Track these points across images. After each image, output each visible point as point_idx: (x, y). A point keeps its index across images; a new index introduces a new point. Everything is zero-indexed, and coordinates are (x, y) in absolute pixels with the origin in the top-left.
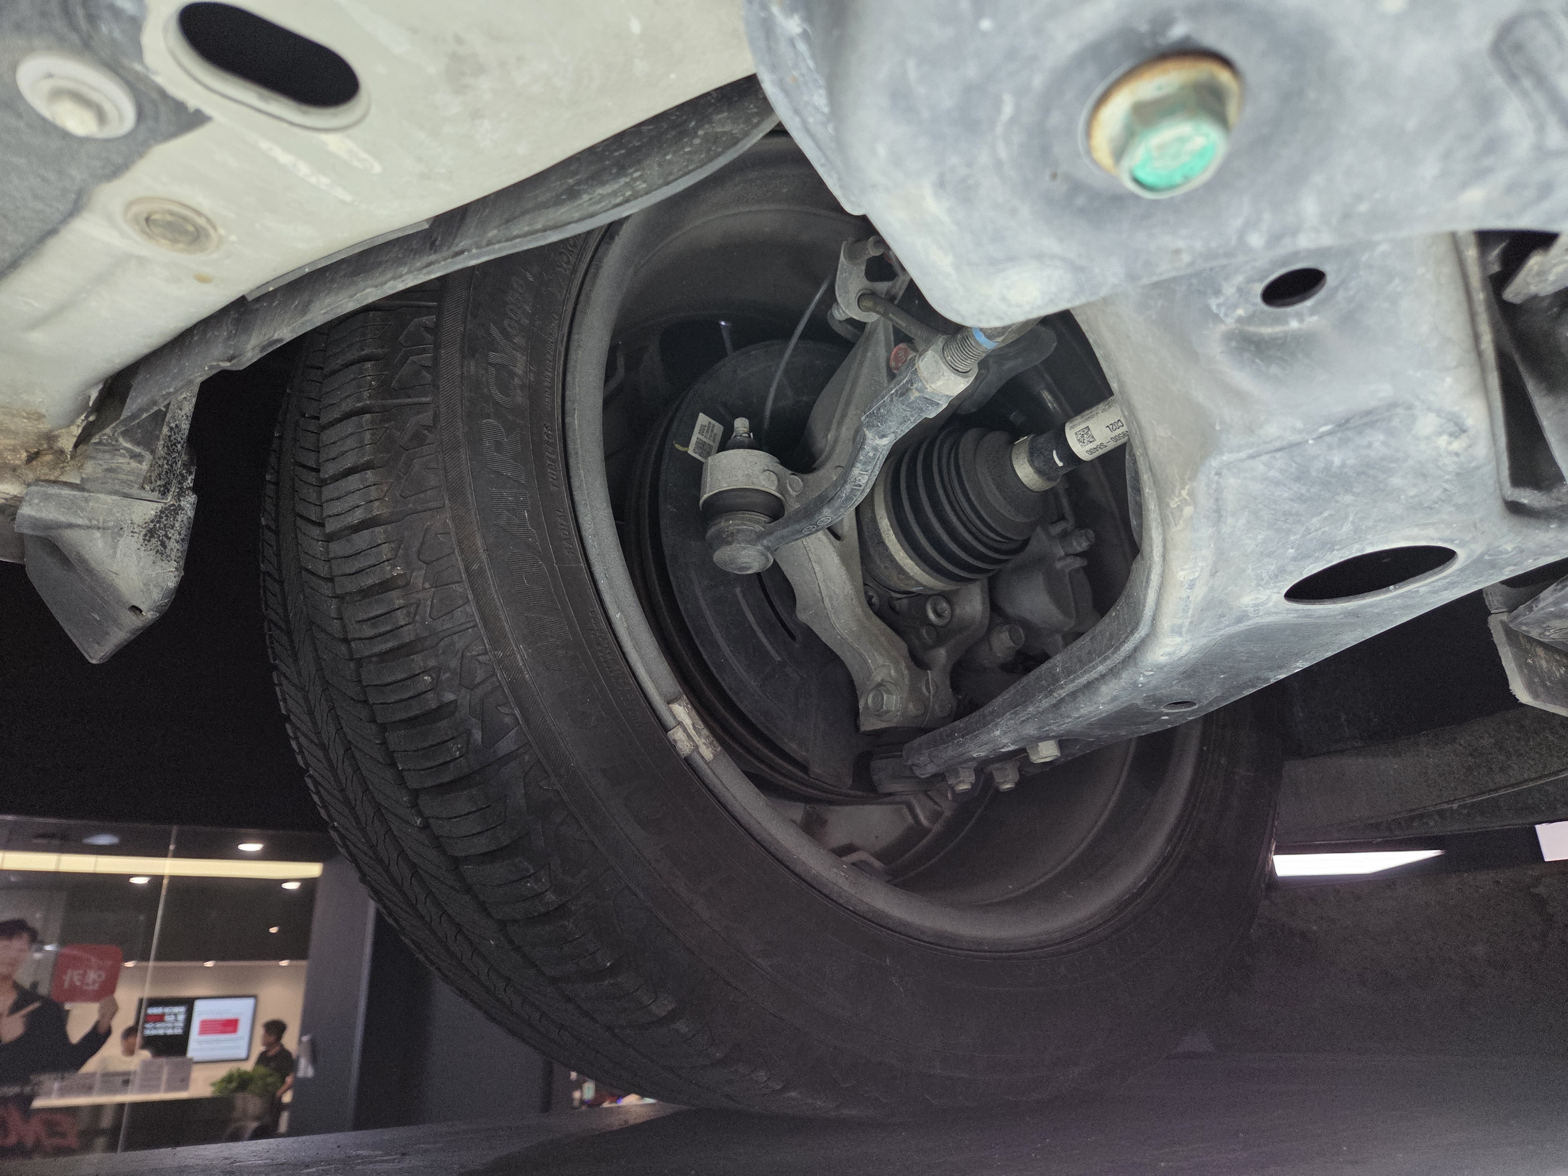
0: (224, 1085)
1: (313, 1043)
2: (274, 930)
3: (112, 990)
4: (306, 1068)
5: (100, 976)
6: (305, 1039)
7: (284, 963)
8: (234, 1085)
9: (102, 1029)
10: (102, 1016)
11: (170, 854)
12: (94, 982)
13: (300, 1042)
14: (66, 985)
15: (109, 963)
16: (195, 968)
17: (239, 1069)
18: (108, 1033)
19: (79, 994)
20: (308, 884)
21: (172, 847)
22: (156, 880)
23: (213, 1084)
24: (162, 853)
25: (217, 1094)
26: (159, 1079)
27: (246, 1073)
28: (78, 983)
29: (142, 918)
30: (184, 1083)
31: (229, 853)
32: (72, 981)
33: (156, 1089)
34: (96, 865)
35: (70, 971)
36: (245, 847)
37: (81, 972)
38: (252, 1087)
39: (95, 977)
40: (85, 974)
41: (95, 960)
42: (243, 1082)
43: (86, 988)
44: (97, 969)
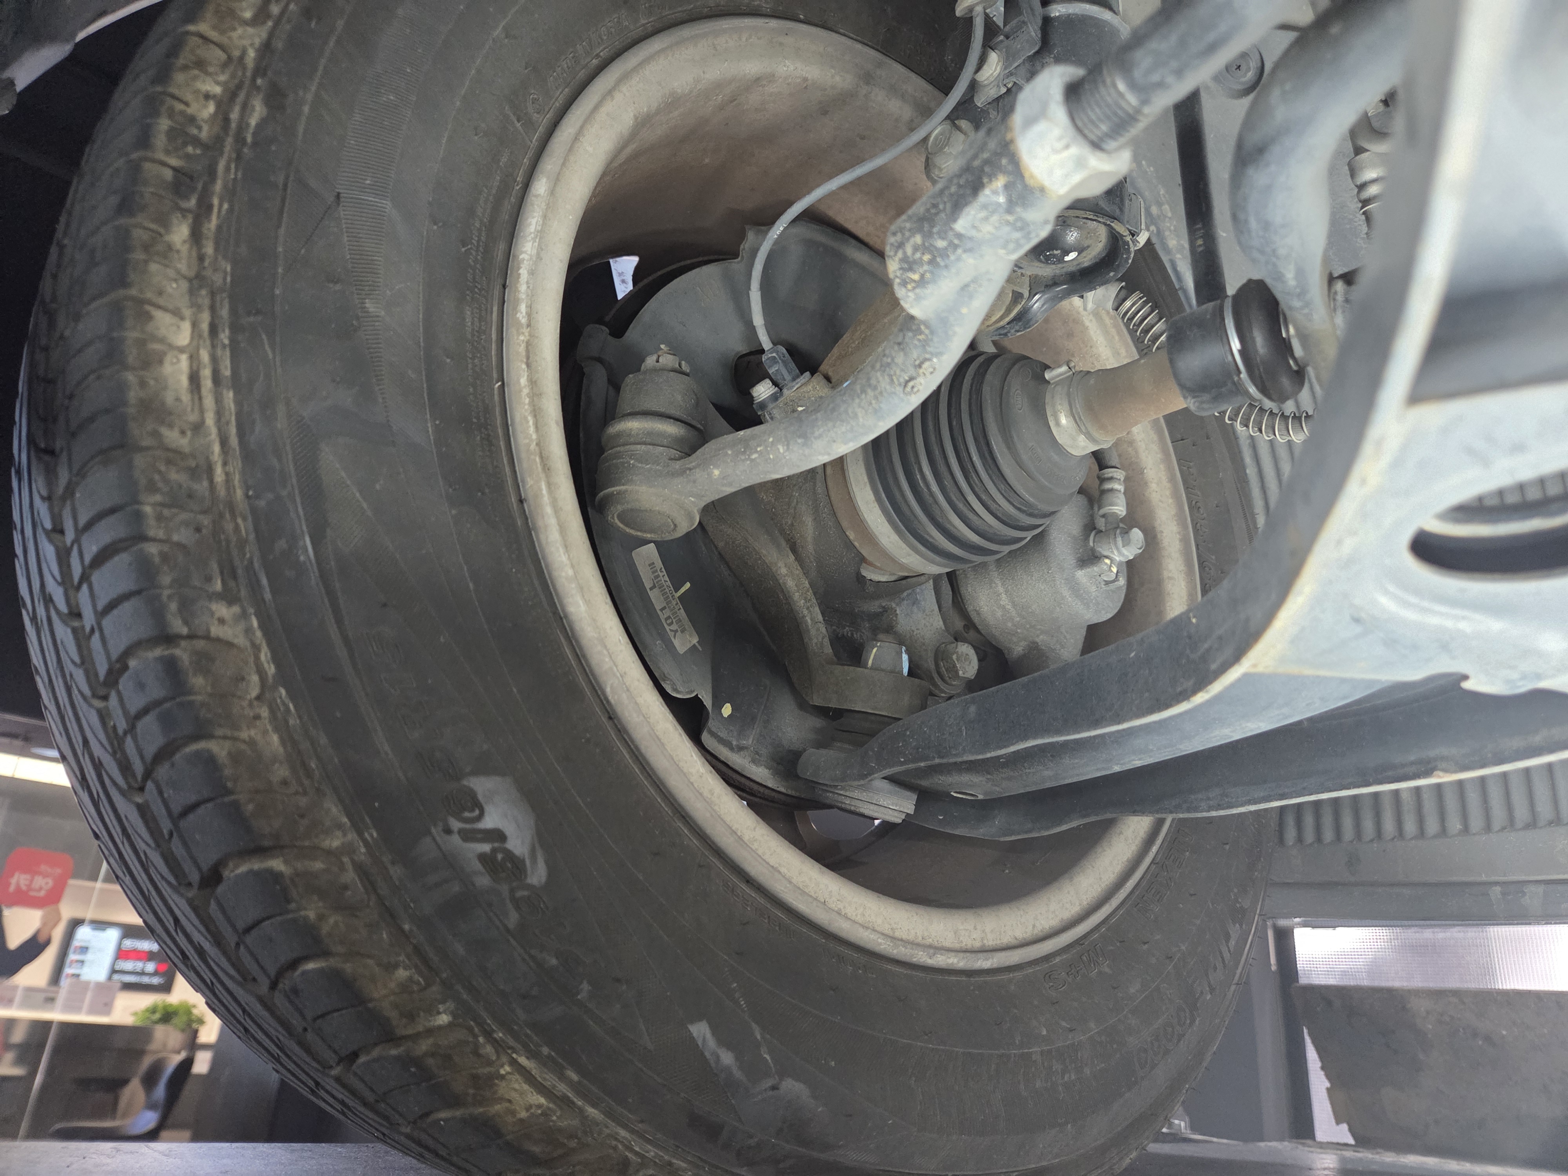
0: (147, 1014)
5: (47, 883)
8: (157, 1016)
9: (42, 939)
10: (44, 924)
12: (41, 889)
14: (12, 889)
15: (58, 871)
17: (164, 1002)
18: (48, 942)
19: (24, 899)
23: (136, 1013)
25: (139, 1024)
26: (82, 999)
27: (171, 1006)
28: (24, 888)
30: (107, 1007)
32: (18, 885)
33: (79, 1010)
35: (17, 875)
37: (28, 877)
38: (176, 1020)
39: (42, 883)
40: (31, 881)
41: (43, 868)
42: (168, 1016)
43: (32, 894)
44: (45, 875)
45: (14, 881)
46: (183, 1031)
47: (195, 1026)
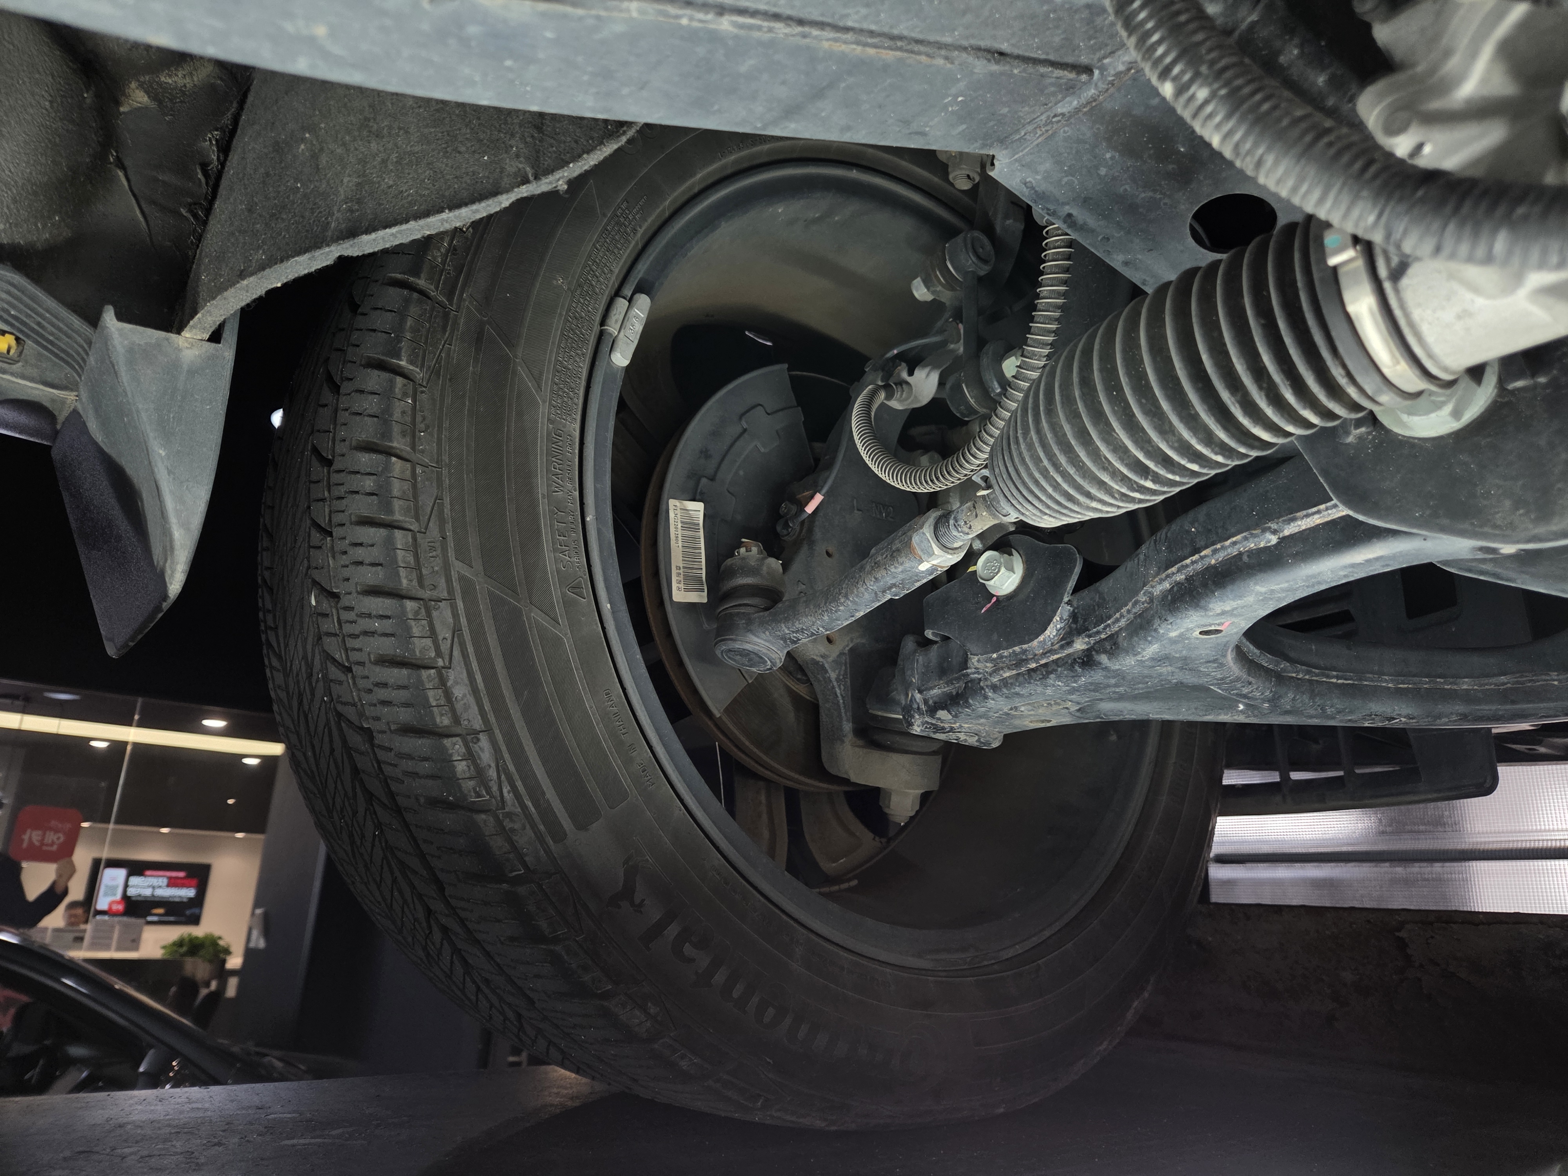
0: (175, 948)
1: (266, 918)
2: (231, 801)
3: (70, 853)
4: (258, 939)
5: (58, 838)
6: (259, 911)
7: (240, 835)
8: (184, 949)
9: (59, 890)
10: (59, 875)
11: (135, 723)
12: (53, 844)
13: (253, 914)
14: (25, 845)
15: (68, 826)
16: (152, 832)
17: (190, 935)
18: (65, 893)
19: (38, 855)
20: (269, 761)
21: (136, 717)
22: (118, 747)
23: (164, 947)
24: (127, 721)
25: (167, 957)
26: (111, 938)
27: (197, 938)
28: (37, 844)
29: (103, 784)
30: (135, 943)
31: (192, 726)
32: (31, 841)
33: (107, 948)
34: (59, 727)
35: (29, 832)
36: (207, 723)
37: (40, 832)
38: (203, 952)
39: (54, 839)
40: (44, 835)
41: (53, 823)
42: (194, 947)
43: (45, 848)
44: (56, 831)
45: (26, 837)
46: (210, 961)
47: (222, 956)
